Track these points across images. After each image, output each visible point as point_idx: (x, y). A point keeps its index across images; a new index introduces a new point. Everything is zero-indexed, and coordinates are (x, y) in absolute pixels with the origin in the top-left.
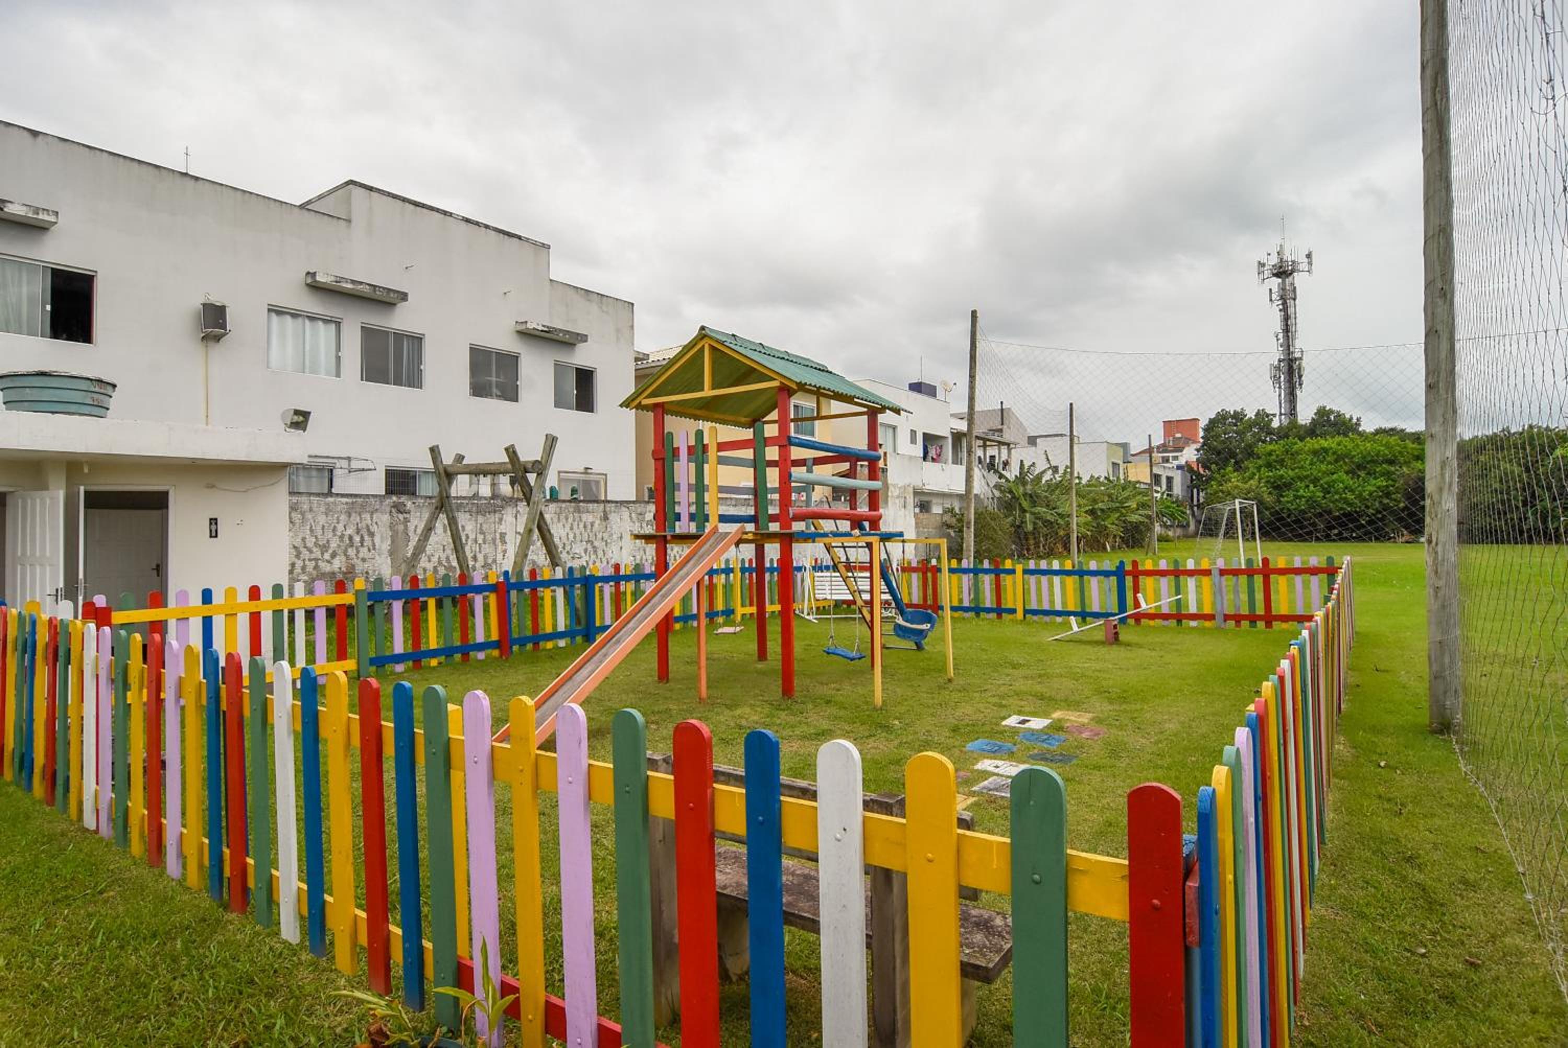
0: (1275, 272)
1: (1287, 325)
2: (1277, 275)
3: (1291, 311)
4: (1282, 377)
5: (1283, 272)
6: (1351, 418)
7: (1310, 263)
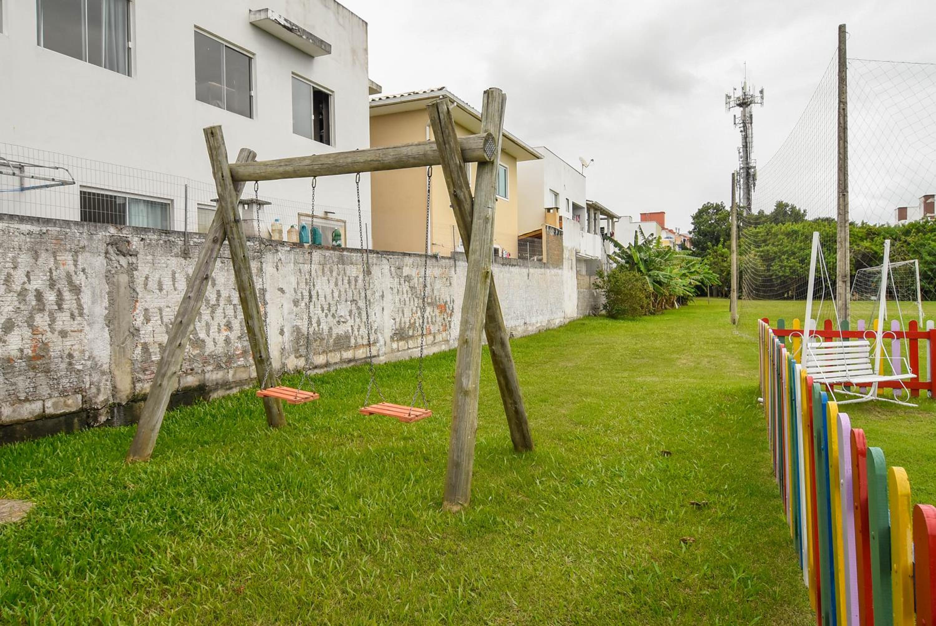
0: (738, 102)
1: (746, 142)
2: (740, 105)
3: (749, 132)
4: (742, 180)
5: (744, 103)
6: (800, 210)
7: (762, 98)
